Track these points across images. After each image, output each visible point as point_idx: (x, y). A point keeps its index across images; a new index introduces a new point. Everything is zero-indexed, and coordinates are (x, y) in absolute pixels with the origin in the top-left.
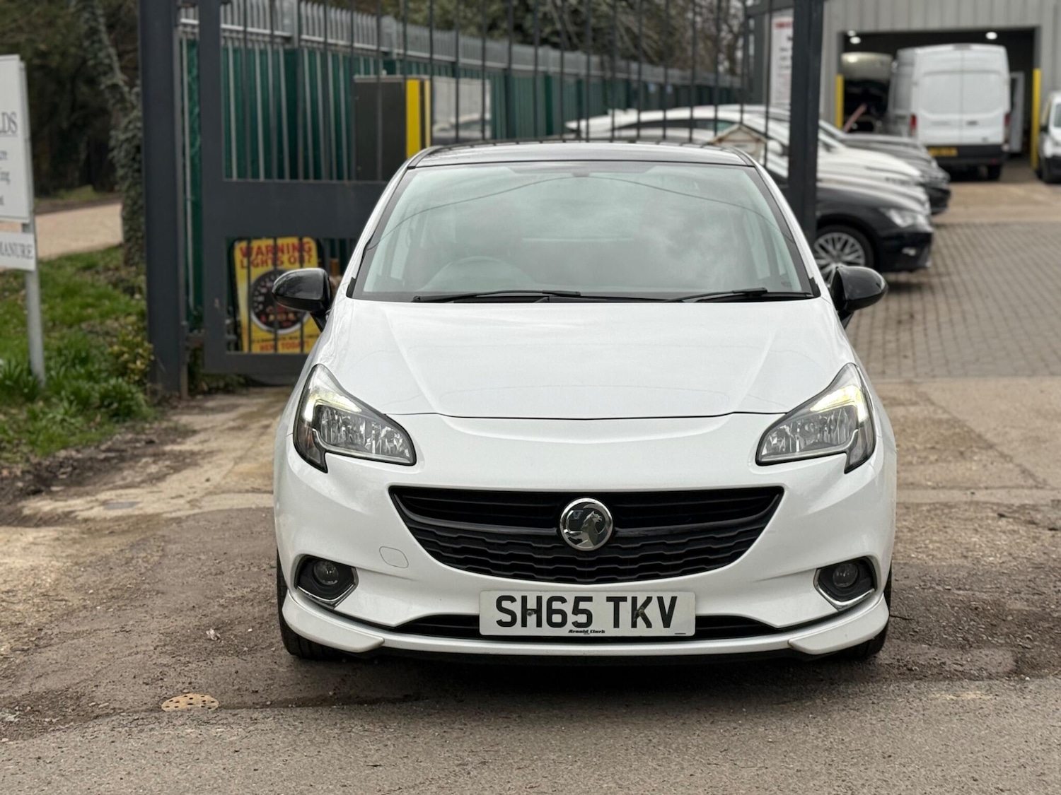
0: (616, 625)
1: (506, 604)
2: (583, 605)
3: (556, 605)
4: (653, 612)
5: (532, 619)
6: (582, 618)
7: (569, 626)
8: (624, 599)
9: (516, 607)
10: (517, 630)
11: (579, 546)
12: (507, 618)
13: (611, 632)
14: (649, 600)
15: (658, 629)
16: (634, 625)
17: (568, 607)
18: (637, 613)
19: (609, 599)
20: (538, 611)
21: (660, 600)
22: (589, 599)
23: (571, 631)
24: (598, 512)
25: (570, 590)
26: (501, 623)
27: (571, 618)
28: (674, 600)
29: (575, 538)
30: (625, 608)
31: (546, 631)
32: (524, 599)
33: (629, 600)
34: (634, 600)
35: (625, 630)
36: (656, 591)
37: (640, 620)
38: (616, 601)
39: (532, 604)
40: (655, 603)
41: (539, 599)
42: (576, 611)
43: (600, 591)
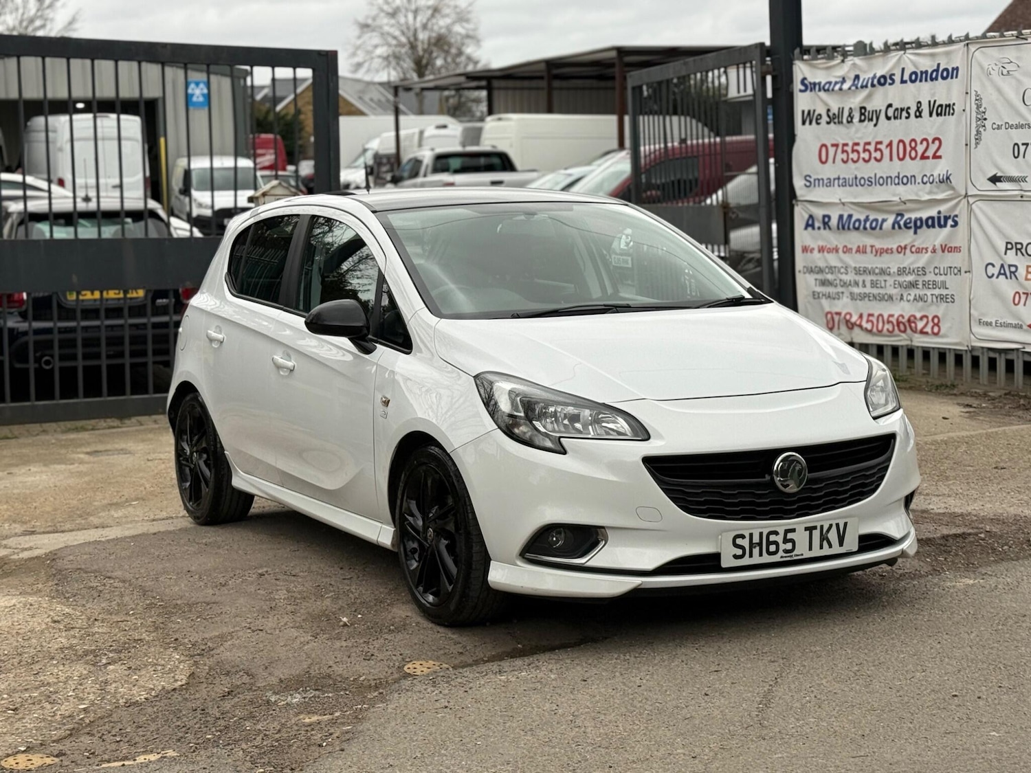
0: (810, 549)
1: (739, 541)
2: (790, 536)
3: (772, 538)
4: (833, 535)
5: (756, 551)
6: (789, 546)
7: (781, 553)
8: (815, 528)
9: (745, 543)
10: (746, 561)
11: (787, 490)
12: (739, 552)
13: (808, 554)
14: (831, 526)
15: (837, 549)
16: (821, 547)
17: (779, 539)
18: (824, 538)
19: (806, 529)
20: (760, 544)
21: (837, 525)
22: (793, 530)
23: (782, 557)
24: (798, 462)
25: (781, 525)
26: (736, 557)
27: (782, 547)
28: (846, 524)
29: (785, 484)
30: (816, 534)
31: (766, 559)
32: (751, 535)
33: (819, 528)
34: (822, 527)
35: (816, 552)
36: (835, 519)
37: (825, 543)
38: (810, 529)
39: (756, 539)
40: (834, 528)
41: (761, 534)
42: (786, 541)
43: (800, 523)
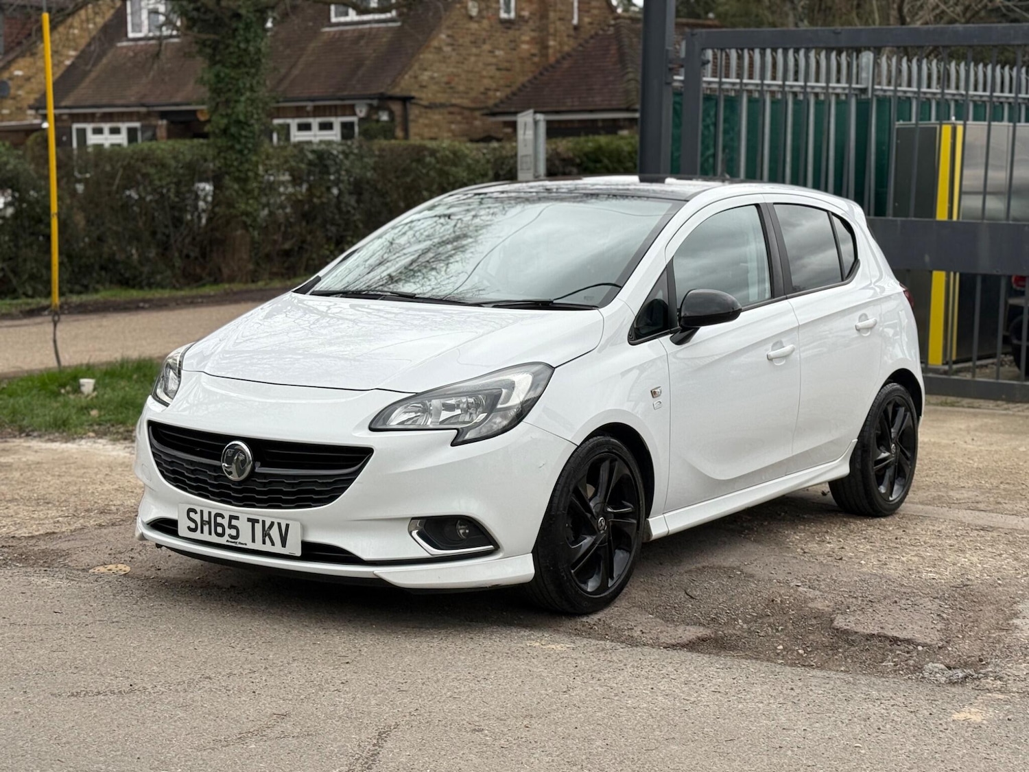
0: (253, 541)
1: (192, 515)
2: (234, 522)
3: (219, 520)
4: (275, 533)
5: (206, 528)
6: (234, 532)
7: (226, 537)
8: (257, 521)
9: (198, 518)
10: (198, 535)
11: (231, 477)
12: (193, 526)
13: (250, 546)
14: (271, 523)
15: (278, 549)
16: (264, 542)
17: (225, 522)
18: (266, 533)
19: (249, 520)
20: (209, 523)
21: (279, 524)
22: (238, 518)
23: (227, 541)
24: (242, 452)
25: (228, 509)
26: (189, 528)
27: (228, 531)
28: (287, 526)
29: (229, 470)
30: (259, 527)
31: (214, 538)
32: (202, 512)
33: (261, 522)
34: (264, 522)
35: (258, 546)
36: (277, 518)
37: (267, 539)
38: (253, 521)
39: (206, 517)
40: (276, 527)
41: (210, 514)
42: (231, 526)
43: (243, 512)
